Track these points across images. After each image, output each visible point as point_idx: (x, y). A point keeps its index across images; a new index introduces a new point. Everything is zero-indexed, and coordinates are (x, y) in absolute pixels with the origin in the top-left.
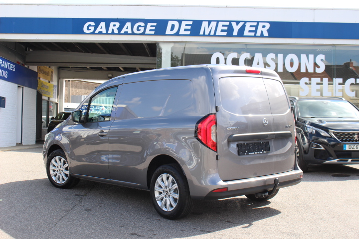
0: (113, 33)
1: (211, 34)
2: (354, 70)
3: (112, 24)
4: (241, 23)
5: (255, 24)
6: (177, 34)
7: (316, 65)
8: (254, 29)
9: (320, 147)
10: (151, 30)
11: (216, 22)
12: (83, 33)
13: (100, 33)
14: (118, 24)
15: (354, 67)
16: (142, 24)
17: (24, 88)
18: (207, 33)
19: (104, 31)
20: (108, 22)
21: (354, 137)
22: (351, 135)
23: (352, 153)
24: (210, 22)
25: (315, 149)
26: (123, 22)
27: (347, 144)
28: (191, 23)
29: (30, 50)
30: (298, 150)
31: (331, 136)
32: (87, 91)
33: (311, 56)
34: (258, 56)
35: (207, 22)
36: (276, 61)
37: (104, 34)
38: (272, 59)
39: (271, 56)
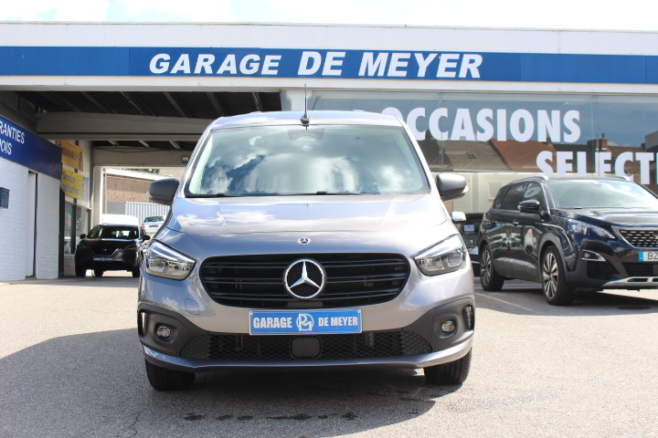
0: (203, 73)
1: (379, 75)
3: (201, 57)
4: (431, 55)
5: (456, 57)
6: (319, 75)
7: (564, 130)
8: (454, 65)
9: (597, 258)
10: (271, 68)
11: (387, 54)
12: (149, 74)
13: (180, 73)
14: (212, 58)
16: (256, 57)
17: (40, 175)
18: (371, 73)
19: (187, 70)
20: (194, 53)
21: (656, 237)
22: (651, 235)
23: (654, 266)
24: (376, 53)
25: (589, 262)
26: (220, 54)
27: (645, 250)
28: (343, 55)
29: (45, 112)
30: (555, 266)
31: (617, 238)
32: (135, 194)
33: (556, 114)
34: (463, 114)
35: (372, 54)
36: (494, 121)
37: (187, 75)
38: (488, 119)
39: (484, 113)
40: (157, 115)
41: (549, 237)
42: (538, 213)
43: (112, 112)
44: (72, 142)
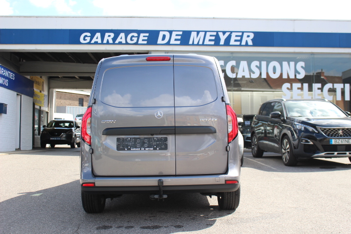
0: (108, 43)
1: (200, 43)
2: (325, 79)
3: (107, 34)
4: (227, 33)
5: (240, 34)
6: (168, 44)
7: (296, 72)
8: (239, 38)
9: (309, 142)
10: (143, 40)
11: (204, 33)
12: (80, 43)
13: (96, 43)
14: (112, 35)
15: (325, 76)
16: (136, 35)
17: (23, 96)
18: (196, 43)
19: (100, 41)
20: (103, 32)
21: (339, 132)
22: (336, 131)
23: (338, 147)
24: (198, 32)
25: (305, 144)
26: (117, 33)
27: (334, 139)
28: (181, 33)
29: (24, 61)
30: (288, 146)
31: (319, 132)
32: (71, 102)
33: (292, 64)
34: (243, 64)
35: (196, 32)
36: (260, 68)
37: (100, 44)
38: (257, 66)
39: (255, 63)
40: (84, 63)
41: (285, 131)
42: (280, 118)
43: (60, 61)
44: (39, 77)
